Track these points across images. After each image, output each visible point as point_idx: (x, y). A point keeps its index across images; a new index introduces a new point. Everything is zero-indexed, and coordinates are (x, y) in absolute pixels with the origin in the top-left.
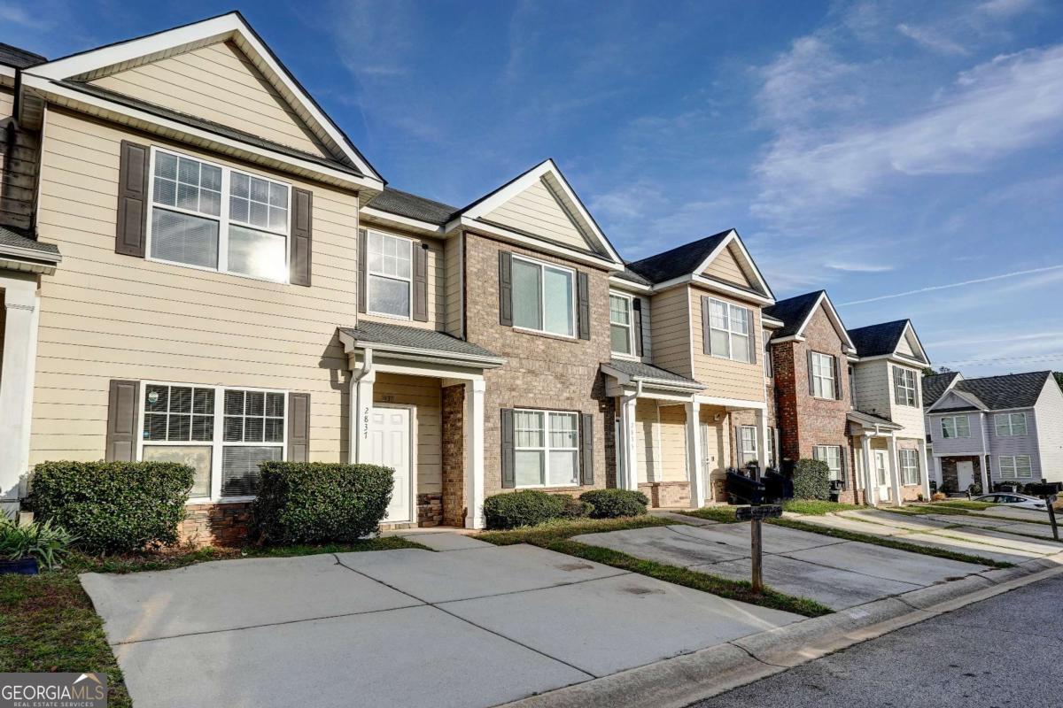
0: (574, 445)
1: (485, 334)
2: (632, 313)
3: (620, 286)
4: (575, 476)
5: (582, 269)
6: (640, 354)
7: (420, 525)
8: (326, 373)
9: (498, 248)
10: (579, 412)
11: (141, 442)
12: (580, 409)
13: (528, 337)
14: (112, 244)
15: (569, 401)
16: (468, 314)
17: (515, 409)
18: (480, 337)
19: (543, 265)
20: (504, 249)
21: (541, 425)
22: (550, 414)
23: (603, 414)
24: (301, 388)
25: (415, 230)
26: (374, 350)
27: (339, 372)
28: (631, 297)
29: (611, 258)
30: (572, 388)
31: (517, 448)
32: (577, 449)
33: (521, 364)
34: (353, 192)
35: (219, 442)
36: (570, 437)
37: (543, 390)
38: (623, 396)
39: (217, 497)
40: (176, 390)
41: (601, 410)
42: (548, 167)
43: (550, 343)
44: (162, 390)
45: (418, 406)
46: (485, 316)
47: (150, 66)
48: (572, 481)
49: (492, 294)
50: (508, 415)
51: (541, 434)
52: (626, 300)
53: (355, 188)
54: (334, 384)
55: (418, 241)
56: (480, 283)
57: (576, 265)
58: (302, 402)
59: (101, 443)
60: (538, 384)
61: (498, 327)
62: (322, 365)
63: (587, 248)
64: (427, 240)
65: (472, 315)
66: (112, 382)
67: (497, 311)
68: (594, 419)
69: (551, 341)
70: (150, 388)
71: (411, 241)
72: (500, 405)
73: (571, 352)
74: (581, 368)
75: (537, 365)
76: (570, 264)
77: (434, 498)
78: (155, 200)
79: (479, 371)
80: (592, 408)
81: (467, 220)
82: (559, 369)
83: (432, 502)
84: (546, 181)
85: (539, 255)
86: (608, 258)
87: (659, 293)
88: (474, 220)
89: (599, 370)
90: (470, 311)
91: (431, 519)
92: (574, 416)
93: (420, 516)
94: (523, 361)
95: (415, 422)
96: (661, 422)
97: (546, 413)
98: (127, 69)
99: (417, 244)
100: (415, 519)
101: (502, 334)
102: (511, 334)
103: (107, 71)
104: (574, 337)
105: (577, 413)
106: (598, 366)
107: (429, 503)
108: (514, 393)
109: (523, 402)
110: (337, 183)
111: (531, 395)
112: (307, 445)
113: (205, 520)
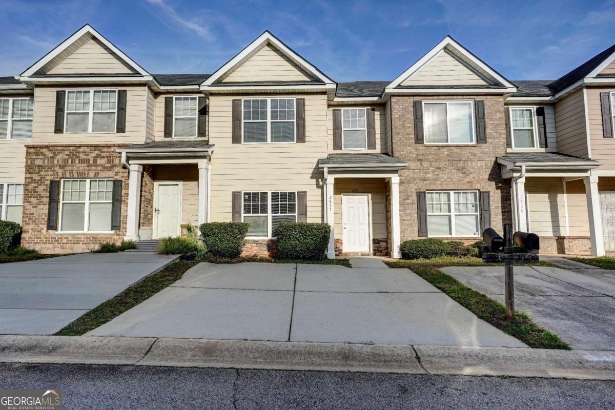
0: (476, 211)
1: (405, 150)
2: (535, 119)
3: (522, 102)
4: (477, 231)
5: (478, 98)
6: (544, 146)
7: (375, 254)
8: (314, 181)
9: (412, 100)
10: (479, 190)
11: (243, 215)
12: (479, 188)
13: (435, 148)
14: (231, 140)
15: (469, 184)
16: (393, 141)
17: (427, 191)
18: (402, 153)
19: (447, 102)
20: (417, 100)
21: (449, 200)
22: (455, 193)
23: (499, 191)
24: (302, 189)
25: (367, 103)
26: (328, 168)
27: (320, 180)
28: (534, 108)
29: (504, 86)
30: (472, 176)
31: (428, 214)
32: (478, 213)
33: (431, 164)
34: (324, 93)
35: (270, 214)
36: (473, 206)
37: (448, 178)
38: (513, 177)
39: (270, 237)
40: (254, 193)
41: (497, 188)
42: (447, 40)
43: (452, 150)
44: (249, 194)
45: (371, 193)
46: (405, 141)
47: (241, 67)
48: (475, 234)
49: (409, 127)
50: (422, 195)
51: (449, 205)
52: (530, 111)
53: (324, 91)
54: (318, 186)
55: (369, 108)
56: (401, 123)
57: (474, 97)
58: (303, 194)
59: (230, 215)
60: (444, 175)
61: (414, 145)
62: (312, 178)
63: (484, 83)
64: (374, 106)
65: (396, 141)
66: (233, 192)
67: (413, 136)
68: (491, 194)
69: (454, 148)
70: (245, 194)
71: (365, 108)
72: (416, 189)
73: (470, 153)
74: (479, 162)
75: (443, 165)
76: (469, 97)
77: (382, 241)
78: (244, 119)
79: (395, 172)
80: (491, 187)
81: (389, 90)
82: (461, 164)
83: (381, 243)
84: (449, 50)
85: (443, 97)
86: (502, 86)
87: (561, 100)
88: (394, 88)
89: (496, 162)
90: (395, 140)
91: (381, 251)
92: (476, 193)
93: (374, 250)
94: (432, 163)
95: (370, 201)
96: (567, 193)
97: (452, 193)
98: (233, 72)
99: (369, 109)
100: (372, 251)
101: (416, 149)
102: (422, 148)
103: (226, 75)
104: (474, 143)
105: (477, 191)
106: (494, 159)
107: (379, 244)
108: (426, 182)
109: (432, 187)
110: (315, 91)
111: (439, 182)
112: (306, 215)
113: (265, 246)
